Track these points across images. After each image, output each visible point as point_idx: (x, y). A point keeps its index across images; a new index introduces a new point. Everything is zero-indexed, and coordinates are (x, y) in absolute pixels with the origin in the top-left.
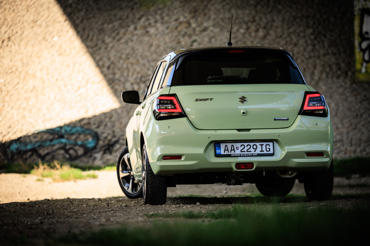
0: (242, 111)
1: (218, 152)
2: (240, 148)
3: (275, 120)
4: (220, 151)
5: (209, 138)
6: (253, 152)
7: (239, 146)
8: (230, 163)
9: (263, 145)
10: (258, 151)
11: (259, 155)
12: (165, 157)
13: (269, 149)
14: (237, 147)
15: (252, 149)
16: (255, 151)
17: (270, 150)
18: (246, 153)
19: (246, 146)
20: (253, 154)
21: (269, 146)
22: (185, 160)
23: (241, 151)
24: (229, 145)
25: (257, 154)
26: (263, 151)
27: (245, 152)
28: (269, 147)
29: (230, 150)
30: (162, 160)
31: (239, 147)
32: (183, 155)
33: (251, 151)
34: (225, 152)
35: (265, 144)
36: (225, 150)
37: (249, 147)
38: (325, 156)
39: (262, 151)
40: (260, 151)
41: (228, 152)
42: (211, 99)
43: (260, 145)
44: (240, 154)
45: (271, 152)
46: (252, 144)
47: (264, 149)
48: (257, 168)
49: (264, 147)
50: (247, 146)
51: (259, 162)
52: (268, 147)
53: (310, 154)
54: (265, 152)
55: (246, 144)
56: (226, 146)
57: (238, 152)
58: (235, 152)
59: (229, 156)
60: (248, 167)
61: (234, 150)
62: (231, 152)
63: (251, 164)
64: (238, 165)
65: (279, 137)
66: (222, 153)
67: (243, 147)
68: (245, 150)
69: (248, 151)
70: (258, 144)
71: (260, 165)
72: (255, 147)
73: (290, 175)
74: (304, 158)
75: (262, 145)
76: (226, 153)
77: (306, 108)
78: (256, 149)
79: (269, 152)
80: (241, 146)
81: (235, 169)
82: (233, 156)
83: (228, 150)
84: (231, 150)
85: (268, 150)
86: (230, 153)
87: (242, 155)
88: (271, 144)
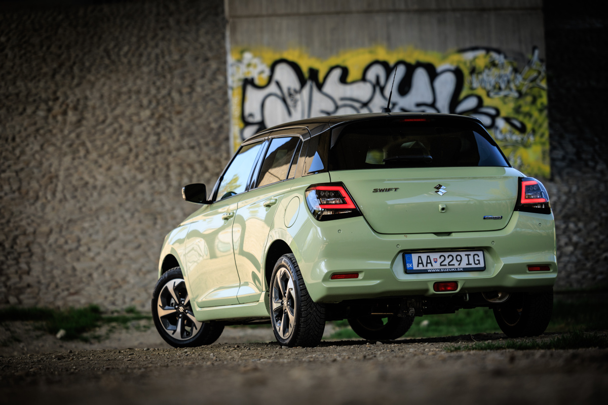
0: (440, 207)
1: (409, 266)
2: (439, 261)
3: (484, 218)
4: (412, 265)
5: (398, 246)
6: (456, 266)
7: (438, 258)
8: (426, 282)
9: (470, 255)
10: (464, 265)
11: (466, 270)
12: (335, 276)
13: (479, 260)
14: (434, 259)
15: (455, 262)
16: (459, 265)
17: (479, 263)
18: (448, 267)
19: (446, 258)
20: (457, 269)
21: (478, 256)
22: (364, 279)
23: (441, 265)
24: (424, 256)
25: (463, 268)
26: (471, 264)
27: (446, 265)
28: (478, 258)
29: (425, 264)
30: (330, 280)
31: (436, 259)
32: (361, 272)
33: (454, 265)
34: (418, 266)
35: (472, 253)
36: (419, 263)
37: (451, 258)
38: (551, 271)
39: (469, 264)
40: (467, 264)
41: (423, 266)
42: (396, 189)
43: (466, 255)
44: (440, 269)
45: (482, 265)
46: (454, 254)
47: (471, 261)
48: (462, 289)
49: (471, 258)
50: (448, 257)
51: (466, 280)
52: (476, 257)
53: (532, 267)
54: (473, 266)
55: (446, 254)
56: (420, 257)
57: (437, 266)
58: (432, 266)
59: (425, 272)
60: (449, 288)
61: (431, 263)
62: (427, 266)
63: (454, 284)
64: (438, 285)
65: (493, 243)
66: (415, 268)
67: (443, 258)
68: (446, 262)
69: (450, 264)
70: (463, 254)
71: (468, 285)
72: (459, 258)
73: (500, 298)
74: (524, 273)
75: (468, 255)
76: (421, 267)
77: (523, 201)
78: (461, 261)
79: (478, 266)
80: (440, 258)
81: (432, 291)
82: (430, 273)
83: (422, 263)
84: (427, 263)
85: (477, 262)
86: (425, 268)
87: (442, 270)
88: (480, 253)
